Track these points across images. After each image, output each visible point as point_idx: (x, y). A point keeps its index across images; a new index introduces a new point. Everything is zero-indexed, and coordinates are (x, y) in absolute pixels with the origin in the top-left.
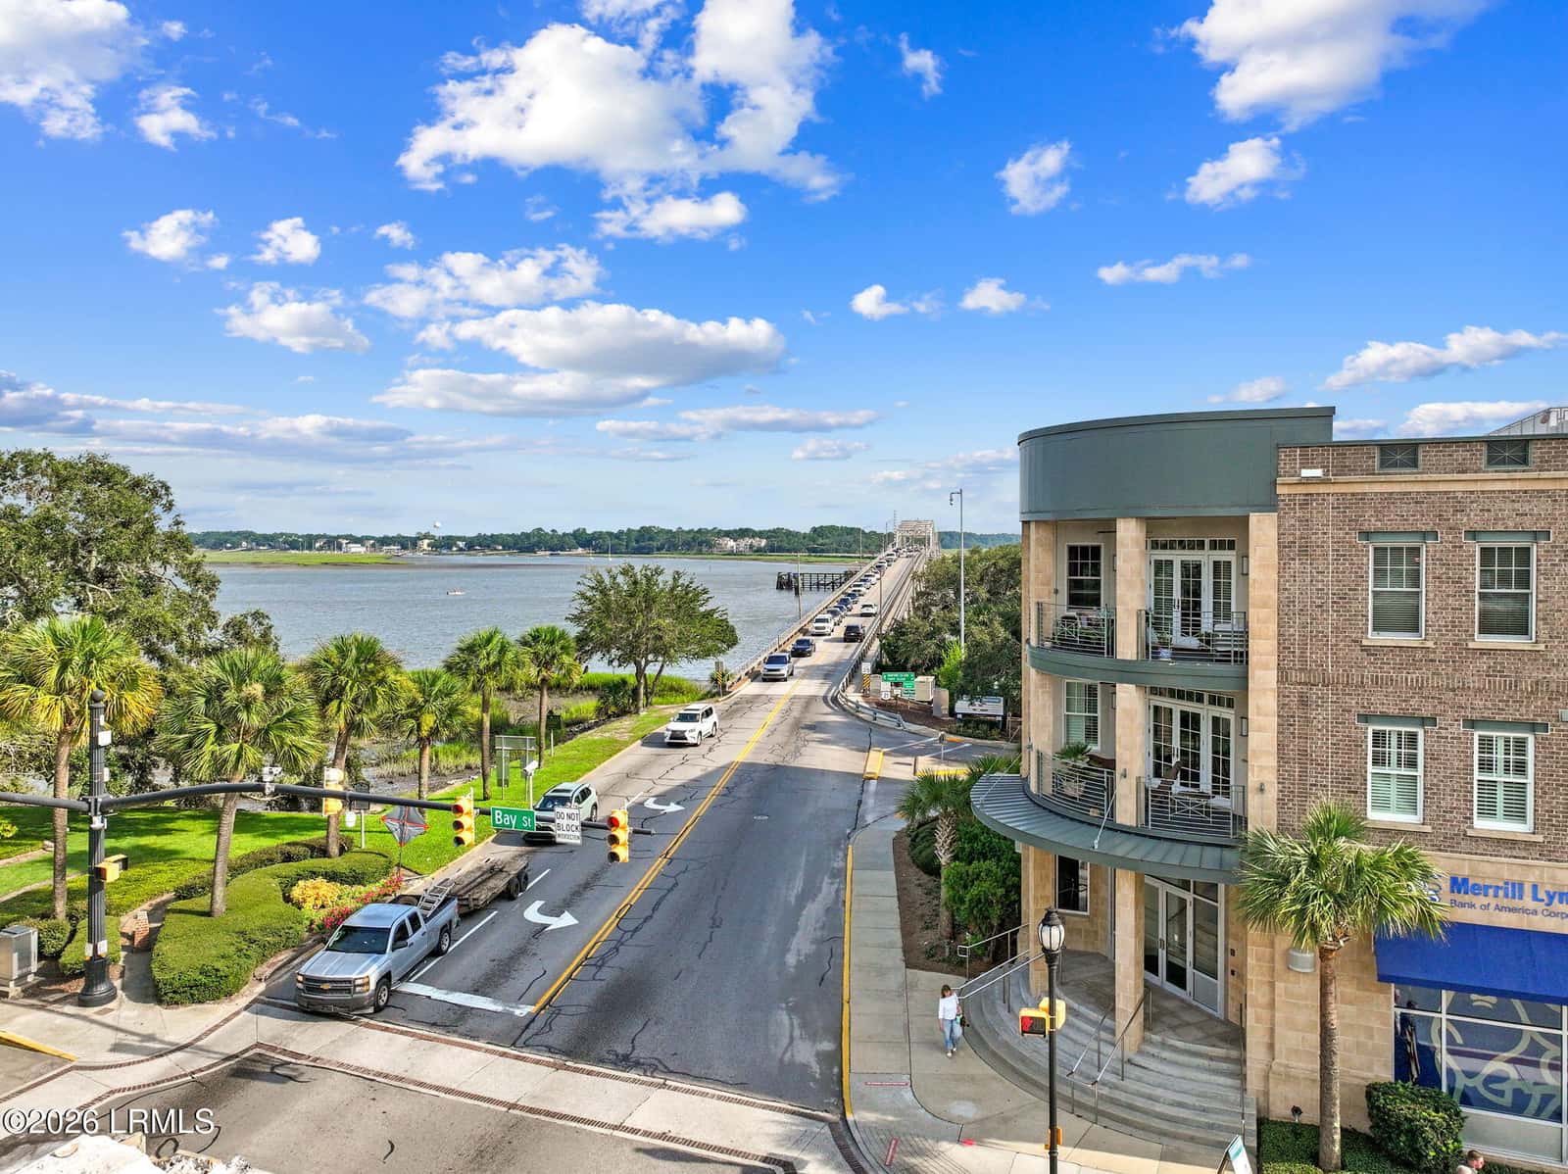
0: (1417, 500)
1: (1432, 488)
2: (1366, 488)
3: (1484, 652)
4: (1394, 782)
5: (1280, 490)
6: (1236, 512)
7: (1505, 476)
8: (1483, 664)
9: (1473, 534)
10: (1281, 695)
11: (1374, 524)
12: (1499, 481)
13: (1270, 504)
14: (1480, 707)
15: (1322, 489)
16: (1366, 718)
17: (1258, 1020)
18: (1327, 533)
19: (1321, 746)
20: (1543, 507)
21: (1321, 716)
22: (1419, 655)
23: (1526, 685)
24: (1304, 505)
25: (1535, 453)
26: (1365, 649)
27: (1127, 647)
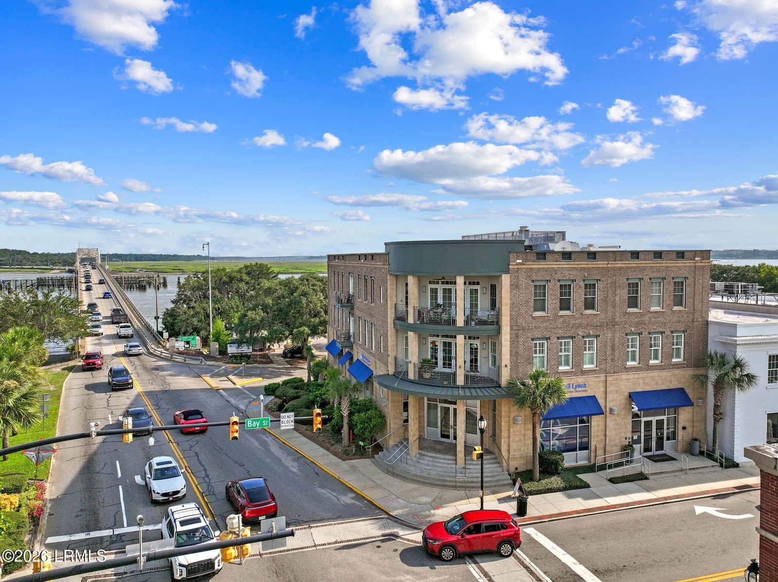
0: (546, 270)
1: (550, 266)
2: (533, 266)
3: (561, 316)
4: (538, 358)
5: (510, 267)
6: (498, 274)
7: (567, 263)
8: (561, 320)
9: (559, 281)
10: (511, 334)
11: (534, 278)
12: (565, 264)
13: (507, 271)
14: (560, 332)
15: (522, 267)
16: (533, 340)
17: (505, 442)
18: (523, 281)
19: (521, 350)
20: (574, 272)
21: (521, 340)
22: (546, 318)
23: (571, 325)
24: (517, 272)
25: (573, 256)
26: (533, 318)
27: (460, 322)
